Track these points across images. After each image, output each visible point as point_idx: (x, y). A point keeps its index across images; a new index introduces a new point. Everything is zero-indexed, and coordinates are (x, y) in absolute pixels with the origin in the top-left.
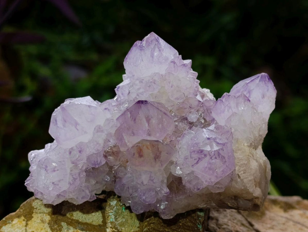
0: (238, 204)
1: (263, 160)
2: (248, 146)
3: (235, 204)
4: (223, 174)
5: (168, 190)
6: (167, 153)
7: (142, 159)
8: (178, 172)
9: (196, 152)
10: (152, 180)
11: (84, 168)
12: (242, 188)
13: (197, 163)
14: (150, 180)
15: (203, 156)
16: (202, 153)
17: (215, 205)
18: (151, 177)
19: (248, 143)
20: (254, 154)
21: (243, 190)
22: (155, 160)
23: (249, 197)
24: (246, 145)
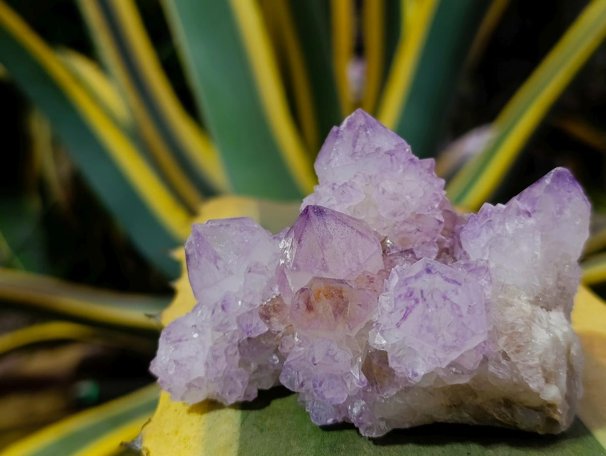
0: (513, 416)
1: (561, 330)
2: (529, 301)
3: (507, 416)
4: (457, 342)
5: (364, 378)
6: (360, 305)
7: (312, 314)
8: (379, 341)
9: (402, 297)
10: (333, 357)
11: (236, 340)
12: (514, 380)
13: (405, 317)
14: (327, 354)
15: (413, 302)
16: (412, 297)
17: (468, 415)
18: (330, 350)
19: (529, 295)
20: (542, 317)
21: (515, 384)
22: (336, 316)
23: (534, 403)
24: (525, 298)
